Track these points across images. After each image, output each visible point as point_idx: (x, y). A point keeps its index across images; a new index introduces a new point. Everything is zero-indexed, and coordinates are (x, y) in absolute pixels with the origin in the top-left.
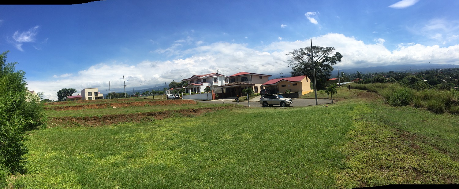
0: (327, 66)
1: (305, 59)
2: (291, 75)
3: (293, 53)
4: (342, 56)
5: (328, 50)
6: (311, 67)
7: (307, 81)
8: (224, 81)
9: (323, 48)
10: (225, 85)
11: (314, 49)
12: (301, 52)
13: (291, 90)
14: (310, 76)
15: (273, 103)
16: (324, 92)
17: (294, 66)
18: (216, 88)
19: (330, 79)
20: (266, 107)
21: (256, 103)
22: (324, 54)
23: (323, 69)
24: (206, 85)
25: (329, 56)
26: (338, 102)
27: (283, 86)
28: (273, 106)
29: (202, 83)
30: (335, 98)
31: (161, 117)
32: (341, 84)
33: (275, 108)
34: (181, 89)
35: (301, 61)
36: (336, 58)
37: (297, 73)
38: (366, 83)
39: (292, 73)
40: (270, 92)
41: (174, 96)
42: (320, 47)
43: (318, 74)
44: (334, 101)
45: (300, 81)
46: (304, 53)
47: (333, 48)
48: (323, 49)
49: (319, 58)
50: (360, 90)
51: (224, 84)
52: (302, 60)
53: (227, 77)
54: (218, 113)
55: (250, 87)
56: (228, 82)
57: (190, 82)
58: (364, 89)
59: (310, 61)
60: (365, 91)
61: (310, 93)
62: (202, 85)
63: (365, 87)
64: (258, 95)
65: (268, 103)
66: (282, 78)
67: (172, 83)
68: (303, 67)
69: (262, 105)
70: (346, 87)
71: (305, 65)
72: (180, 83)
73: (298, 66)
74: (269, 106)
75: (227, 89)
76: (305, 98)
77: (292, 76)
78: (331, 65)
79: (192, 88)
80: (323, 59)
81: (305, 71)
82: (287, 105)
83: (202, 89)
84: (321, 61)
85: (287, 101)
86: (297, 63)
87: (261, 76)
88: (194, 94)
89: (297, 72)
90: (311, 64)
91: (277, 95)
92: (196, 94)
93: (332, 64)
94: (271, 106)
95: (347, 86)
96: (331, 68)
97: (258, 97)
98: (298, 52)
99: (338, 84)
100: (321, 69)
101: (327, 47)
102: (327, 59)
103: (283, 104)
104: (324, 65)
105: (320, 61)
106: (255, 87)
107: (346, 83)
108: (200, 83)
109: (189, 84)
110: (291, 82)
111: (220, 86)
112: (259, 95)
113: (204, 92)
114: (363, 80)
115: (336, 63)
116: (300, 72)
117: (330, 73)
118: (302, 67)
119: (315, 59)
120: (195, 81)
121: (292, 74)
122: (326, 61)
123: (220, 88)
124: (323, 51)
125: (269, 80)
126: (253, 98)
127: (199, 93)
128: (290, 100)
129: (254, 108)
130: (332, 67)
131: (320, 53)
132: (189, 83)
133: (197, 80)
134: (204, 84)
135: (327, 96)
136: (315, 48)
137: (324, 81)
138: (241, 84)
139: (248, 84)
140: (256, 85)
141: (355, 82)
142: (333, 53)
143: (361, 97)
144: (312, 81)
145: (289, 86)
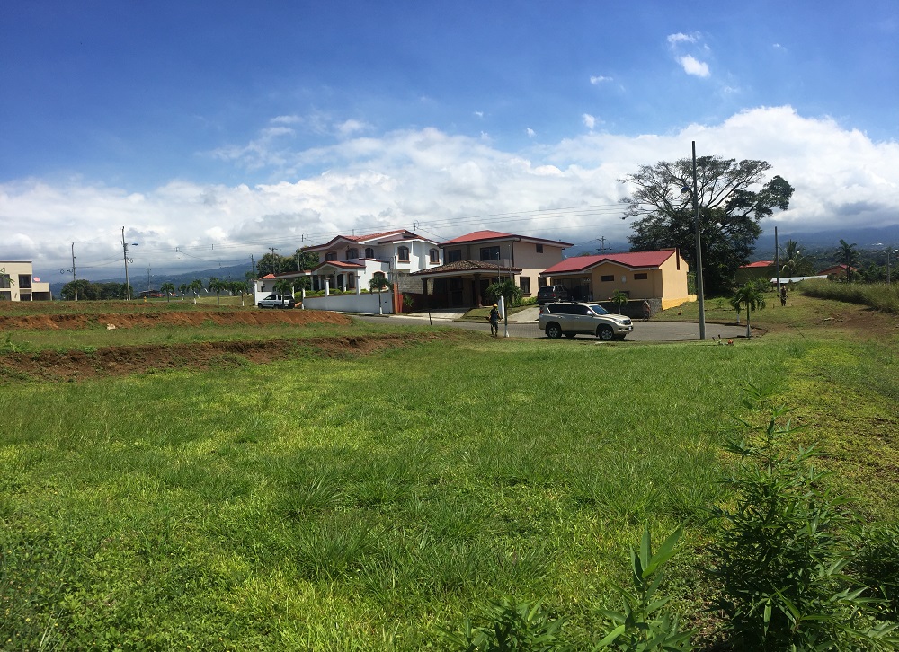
0: (740, 221)
1: (675, 196)
2: (631, 245)
3: (638, 177)
4: (793, 190)
5: (748, 168)
6: (691, 224)
7: (678, 268)
8: (428, 258)
9: (732, 163)
10: (434, 271)
11: (703, 167)
12: (663, 174)
13: (628, 294)
14: (687, 253)
15: (576, 328)
16: (726, 303)
17: (640, 218)
18: (405, 277)
19: (748, 263)
20: (556, 338)
21: (526, 326)
22: (735, 183)
23: (730, 230)
24: (373, 267)
25: (750, 188)
26: (767, 335)
27: (605, 279)
28: (577, 336)
29: (360, 262)
30: (760, 325)
31: (263, 355)
32: (784, 280)
33: (583, 342)
34: (298, 277)
35: (661, 204)
36: (772, 196)
37: (651, 239)
38: (868, 280)
39: (635, 240)
40: (566, 296)
41: (277, 300)
42: (724, 159)
43: (714, 247)
44: (754, 332)
45: (658, 266)
46: (673, 179)
47: (762, 164)
48: (731, 168)
49: (717, 195)
50: (843, 304)
51: (429, 266)
52: (665, 201)
53: (440, 245)
54: (419, 349)
55: (508, 279)
56: (441, 261)
57: (326, 255)
58: (857, 299)
59: (689, 206)
60: (858, 307)
61: (685, 304)
62: (363, 267)
63: (861, 295)
64: (530, 304)
65: (564, 327)
66: (604, 254)
67: (267, 258)
68: (667, 222)
69: (543, 334)
70: (799, 293)
71: (674, 217)
72: (293, 258)
73: (651, 218)
74: (563, 336)
75: (438, 282)
76: (671, 319)
77: (633, 250)
78: (753, 220)
79: (331, 277)
80: (729, 200)
81: (674, 236)
82: (617, 336)
83: (364, 281)
84: (723, 205)
85: (617, 323)
86: (649, 208)
87: (541, 247)
88: (339, 294)
89: (649, 237)
90: (692, 215)
91: (587, 305)
92: (345, 294)
93: (759, 216)
94: (570, 336)
95: (801, 289)
96: (754, 230)
97: (530, 311)
98: (654, 174)
99: (774, 280)
100: (723, 230)
101: (746, 161)
102: (742, 199)
103: (606, 333)
104: (734, 217)
105: (720, 206)
106: (522, 279)
107: (801, 278)
108: (356, 260)
109: (323, 264)
110: (632, 269)
111: (417, 274)
112: (535, 304)
113: (368, 289)
114: (861, 272)
115: (770, 212)
116: (657, 237)
117: (749, 246)
118: (665, 224)
119: (706, 199)
120: (342, 254)
121: (635, 242)
122: (741, 207)
123: (419, 279)
124: (732, 173)
125: (563, 259)
126: (516, 312)
127: (354, 291)
128: (625, 322)
129: (520, 341)
130: (757, 227)
131: (722, 181)
132: (322, 259)
133: (347, 251)
134: (368, 263)
135: (734, 316)
136: (707, 163)
137: (731, 271)
138: (480, 268)
139: (501, 269)
140: (526, 273)
141: (830, 278)
142: (762, 180)
143: (841, 326)
144: (693, 268)
145: (624, 280)
